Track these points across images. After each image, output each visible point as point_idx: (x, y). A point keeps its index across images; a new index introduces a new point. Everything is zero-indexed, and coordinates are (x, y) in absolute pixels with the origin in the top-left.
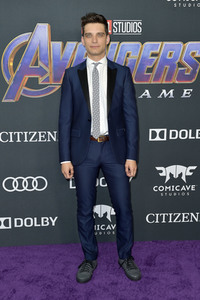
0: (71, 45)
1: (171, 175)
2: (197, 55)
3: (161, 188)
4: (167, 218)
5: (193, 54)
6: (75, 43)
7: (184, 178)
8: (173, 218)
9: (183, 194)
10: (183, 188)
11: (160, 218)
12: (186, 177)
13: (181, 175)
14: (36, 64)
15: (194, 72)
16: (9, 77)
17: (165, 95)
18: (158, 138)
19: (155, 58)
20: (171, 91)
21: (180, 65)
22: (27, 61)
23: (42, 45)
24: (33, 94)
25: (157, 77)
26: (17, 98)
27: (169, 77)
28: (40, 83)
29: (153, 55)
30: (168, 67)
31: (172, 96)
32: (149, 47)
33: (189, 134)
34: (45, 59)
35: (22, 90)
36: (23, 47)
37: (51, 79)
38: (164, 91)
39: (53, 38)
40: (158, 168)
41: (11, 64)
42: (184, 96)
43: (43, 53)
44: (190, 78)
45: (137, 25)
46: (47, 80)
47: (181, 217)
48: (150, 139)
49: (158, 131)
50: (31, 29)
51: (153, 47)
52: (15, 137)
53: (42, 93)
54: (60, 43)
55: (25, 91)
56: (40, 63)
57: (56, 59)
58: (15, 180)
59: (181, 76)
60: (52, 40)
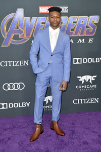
0: (34, 19)
1: (84, 80)
2: (95, 22)
3: (80, 87)
4: (83, 101)
5: (93, 21)
6: (36, 18)
7: (91, 82)
8: (86, 101)
9: (91, 89)
10: (91, 87)
11: (80, 101)
12: (92, 81)
13: (89, 80)
14: (18, 28)
15: (94, 30)
16: (4, 35)
17: (81, 42)
18: (77, 63)
19: (75, 24)
20: (83, 40)
21: (87, 27)
22: (13, 27)
23: (20, 19)
24: (16, 42)
25: (76, 33)
26: (9, 45)
27: (82, 33)
28: (20, 37)
29: (74, 22)
30: (81, 28)
31: (83, 42)
32: (72, 19)
33: (92, 60)
34: (22, 25)
35: (11, 41)
36: (11, 20)
37: (25, 35)
38: (80, 40)
39: (26, 15)
40: (78, 77)
41: (6, 28)
42: (89, 42)
43: (21, 22)
44: (92, 33)
45: (66, 8)
46: (23, 35)
47: (90, 101)
48: (74, 63)
49: (77, 59)
50: (15, 11)
51: (74, 19)
52: (8, 64)
53: (21, 42)
54: (29, 18)
55: (12, 41)
56: (19, 27)
57: (27, 25)
58: (9, 85)
59: (88, 32)
60: (25, 16)
